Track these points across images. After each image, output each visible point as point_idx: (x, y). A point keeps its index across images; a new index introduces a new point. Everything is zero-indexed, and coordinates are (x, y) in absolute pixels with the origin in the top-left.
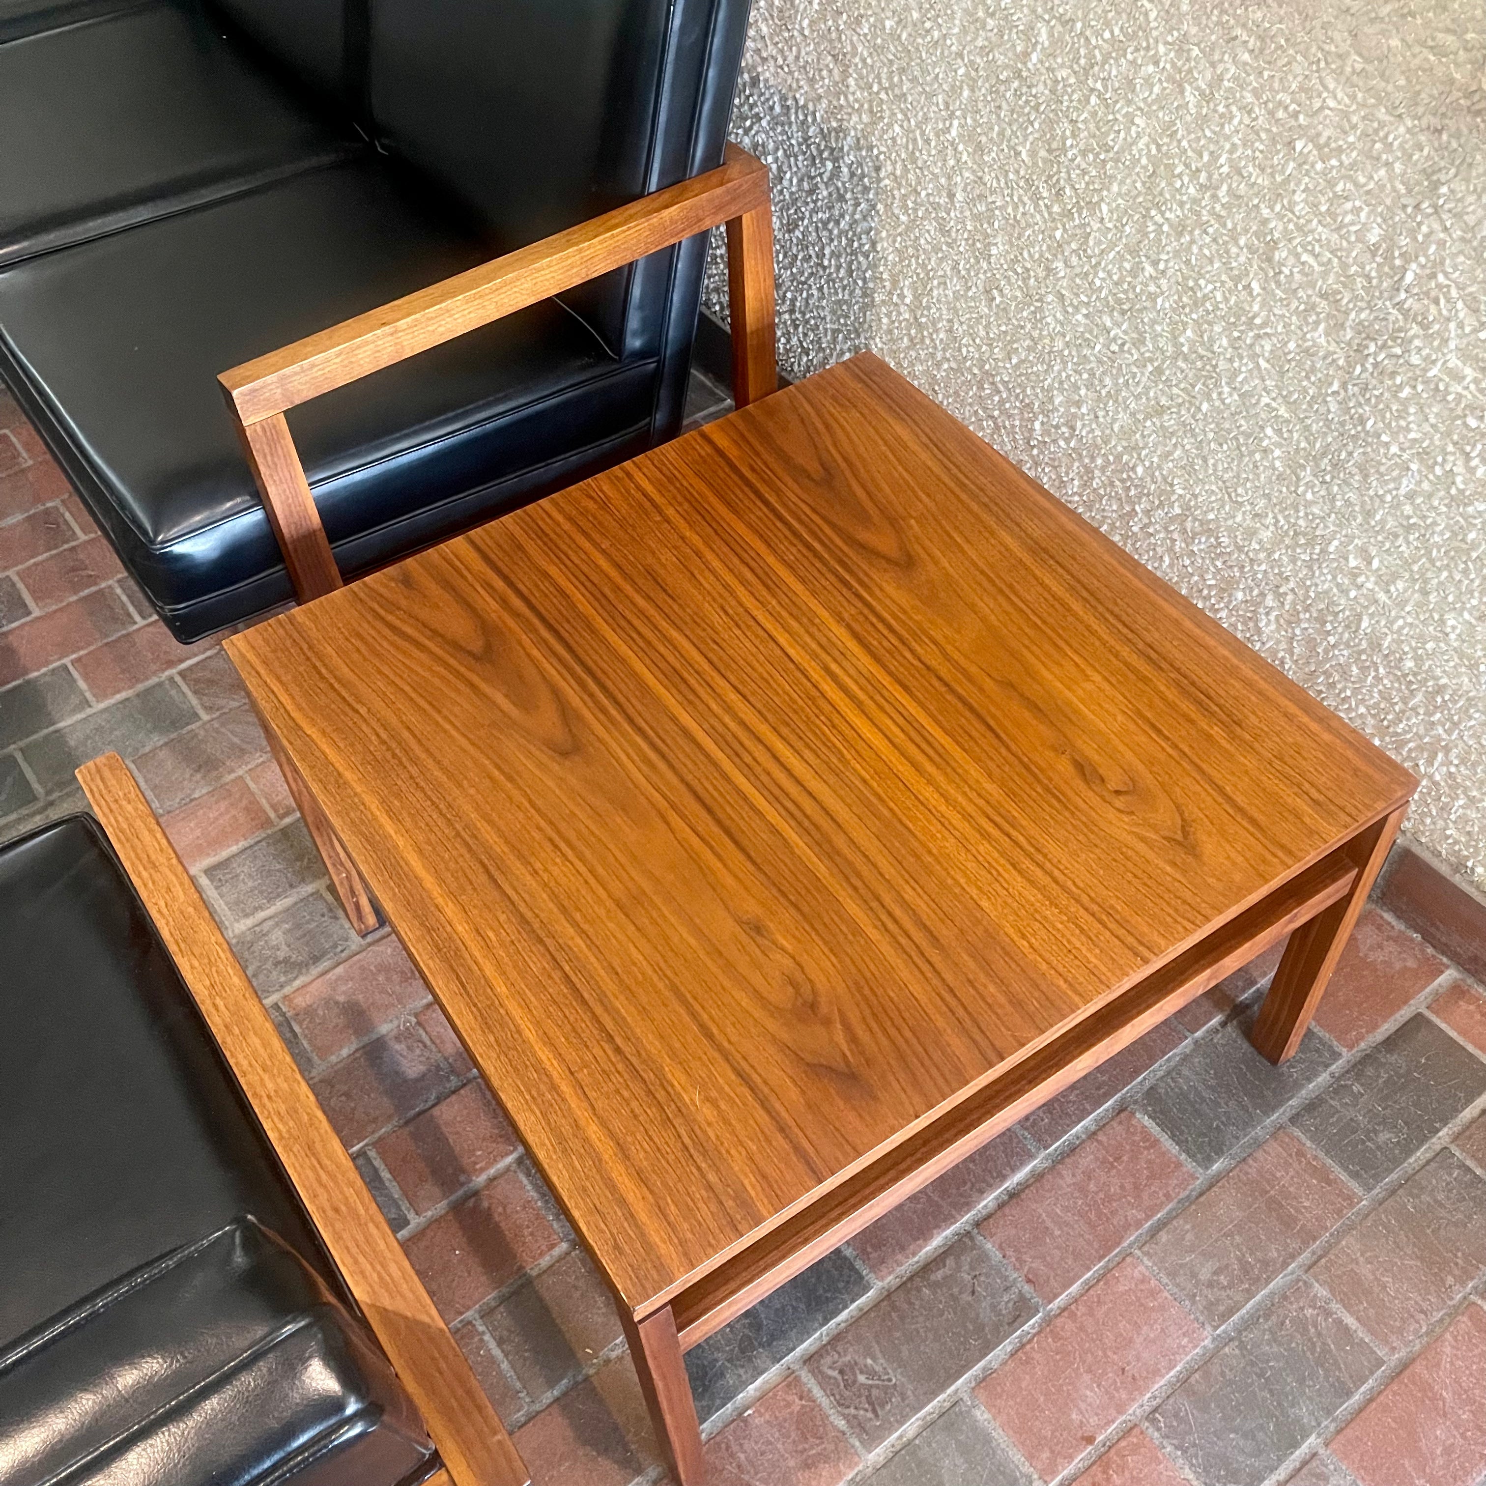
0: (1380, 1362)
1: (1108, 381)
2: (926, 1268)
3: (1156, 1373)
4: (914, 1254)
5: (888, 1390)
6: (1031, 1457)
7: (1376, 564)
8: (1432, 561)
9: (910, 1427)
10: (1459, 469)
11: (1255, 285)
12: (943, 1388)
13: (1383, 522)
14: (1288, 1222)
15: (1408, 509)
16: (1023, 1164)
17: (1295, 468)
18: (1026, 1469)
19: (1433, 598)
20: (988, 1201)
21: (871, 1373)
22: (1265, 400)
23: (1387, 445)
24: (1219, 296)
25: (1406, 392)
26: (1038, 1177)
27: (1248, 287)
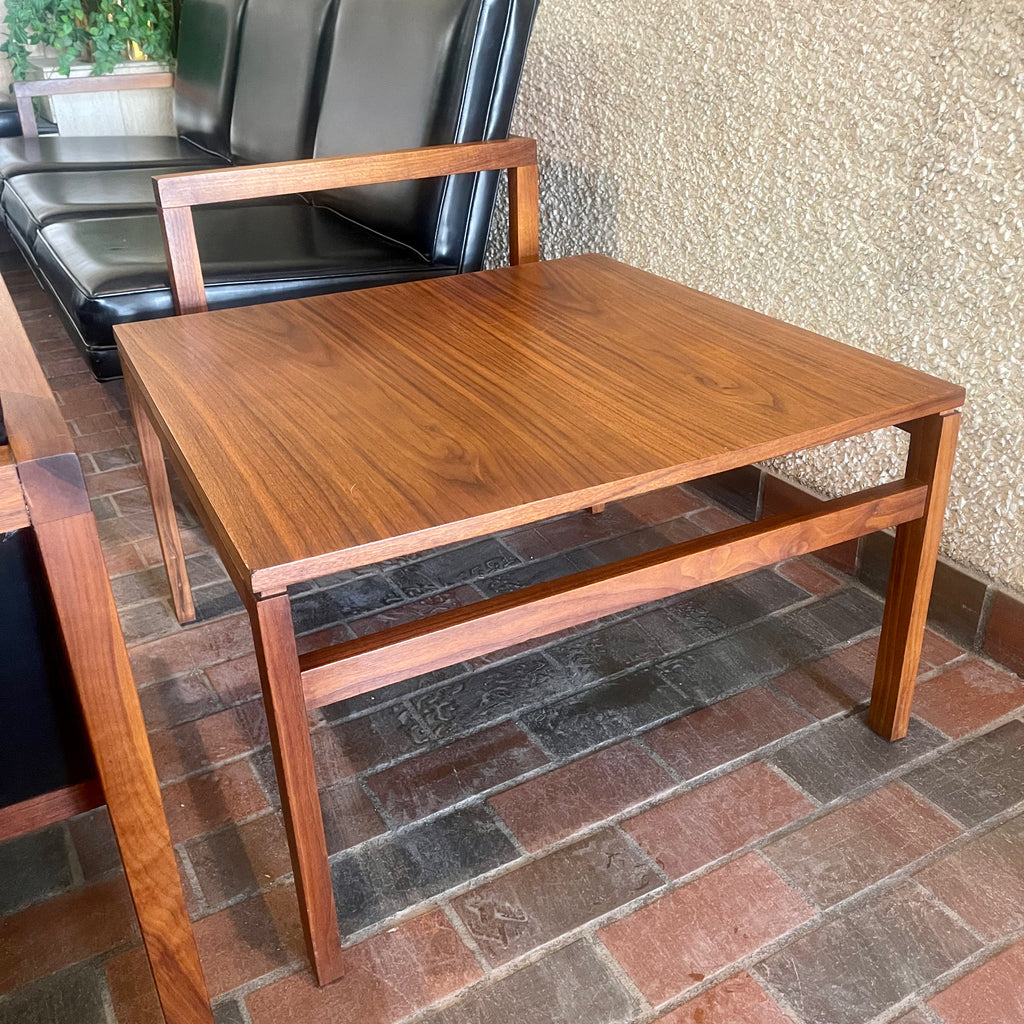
0: (979, 945)
1: (759, 277)
2: (571, 847)
3: (766, 934)
4: (562, 837)
5: (518, 927)
6: (641, 985)
7: (945, 343)
8: (983, 325)
9: (535, 953)
10: (994, 239)
11: (846, 161)
12: (569, 928)
13: (947, 306)
14: (896, 842)
15: (962, 288)
16: (665, 787)
17: (883, 289)
18: (637, 994)
19: (988, 354)
20: (633, 808)
21: (507, 913)
22: (860, 245)
23: (942, 242)
24: (825, 180)
25: (951, 195)
26: (677, 797)
27: (842, 164)
